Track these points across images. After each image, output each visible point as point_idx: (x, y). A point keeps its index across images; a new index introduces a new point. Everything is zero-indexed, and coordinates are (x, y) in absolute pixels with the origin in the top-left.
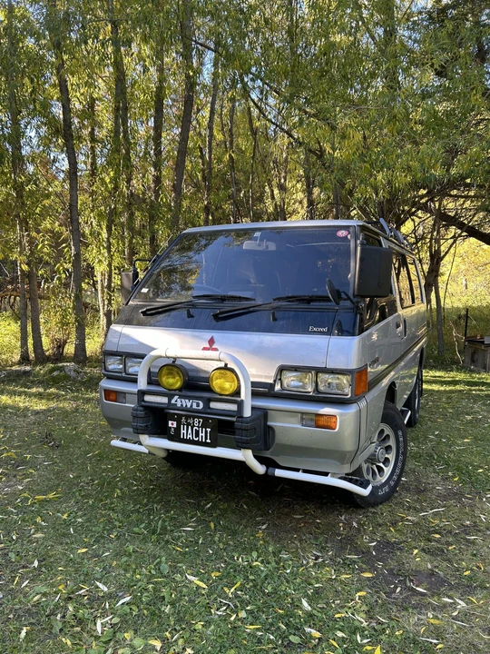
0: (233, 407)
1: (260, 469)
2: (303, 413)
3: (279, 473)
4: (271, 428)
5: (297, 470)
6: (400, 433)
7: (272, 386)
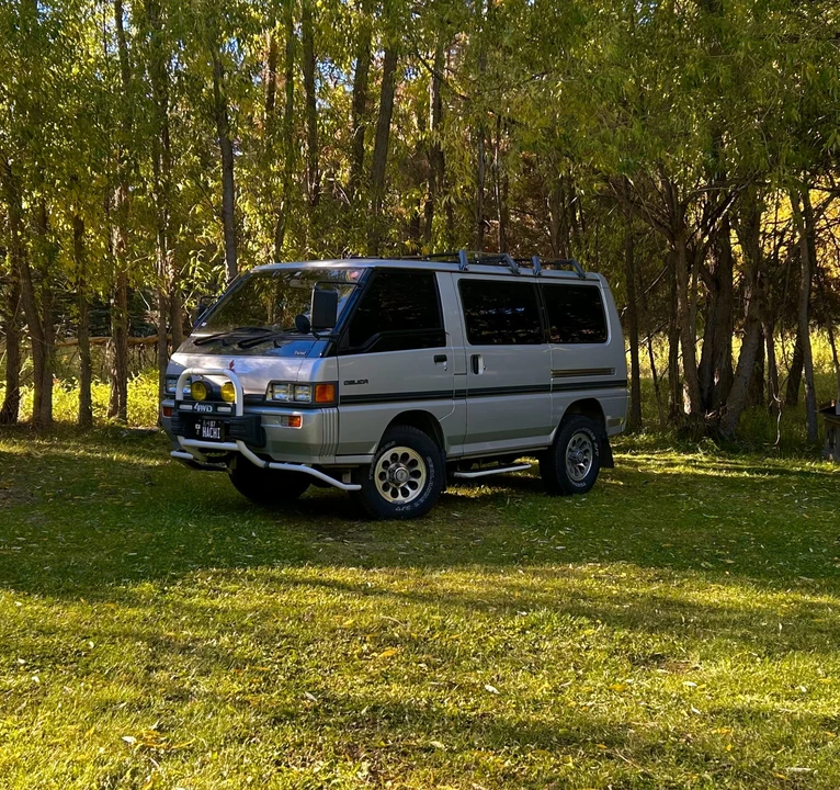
0: (229, 409)
1: (260, 463)
2: (282, 416)
3: (272, 465)
4: (263, 429)
5: (283, 462)
6: (429, 460)
7: (265, 396)
